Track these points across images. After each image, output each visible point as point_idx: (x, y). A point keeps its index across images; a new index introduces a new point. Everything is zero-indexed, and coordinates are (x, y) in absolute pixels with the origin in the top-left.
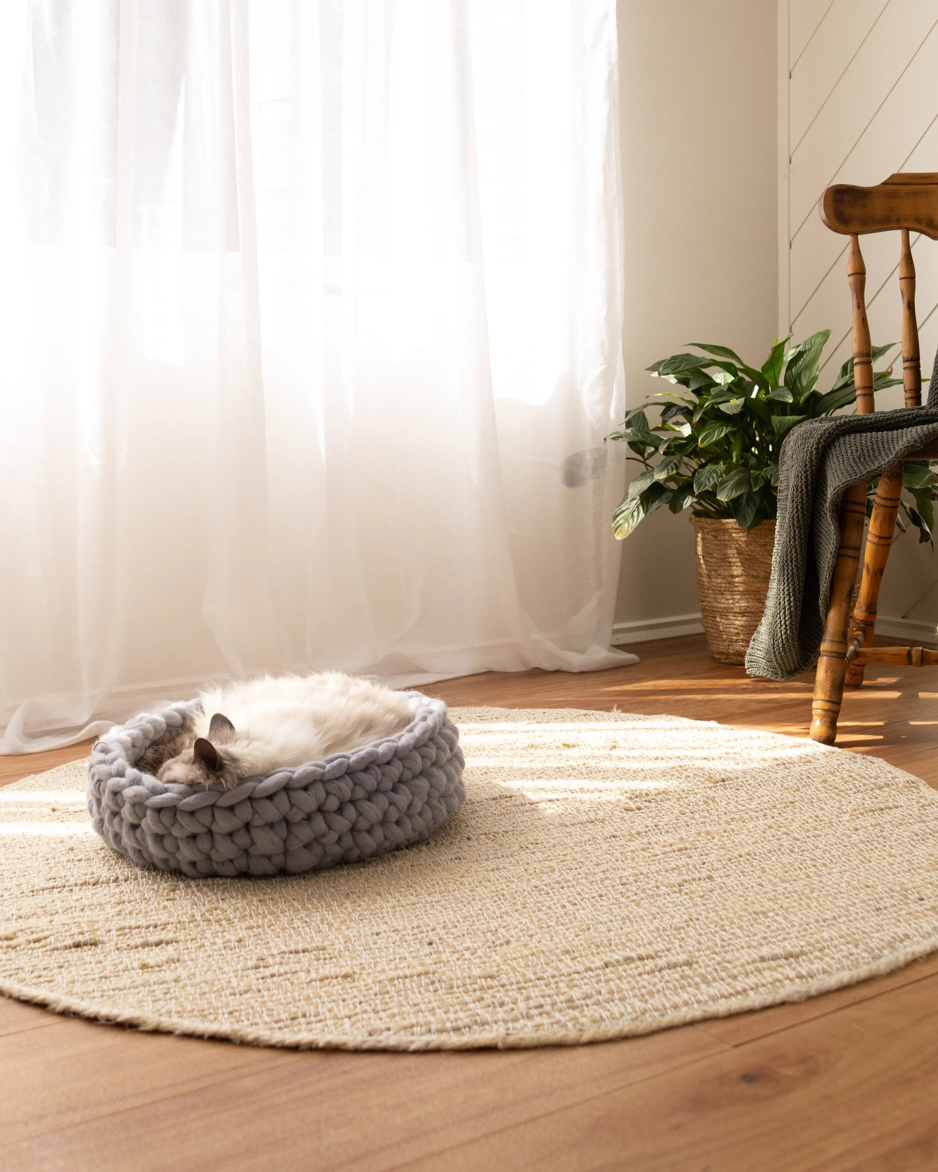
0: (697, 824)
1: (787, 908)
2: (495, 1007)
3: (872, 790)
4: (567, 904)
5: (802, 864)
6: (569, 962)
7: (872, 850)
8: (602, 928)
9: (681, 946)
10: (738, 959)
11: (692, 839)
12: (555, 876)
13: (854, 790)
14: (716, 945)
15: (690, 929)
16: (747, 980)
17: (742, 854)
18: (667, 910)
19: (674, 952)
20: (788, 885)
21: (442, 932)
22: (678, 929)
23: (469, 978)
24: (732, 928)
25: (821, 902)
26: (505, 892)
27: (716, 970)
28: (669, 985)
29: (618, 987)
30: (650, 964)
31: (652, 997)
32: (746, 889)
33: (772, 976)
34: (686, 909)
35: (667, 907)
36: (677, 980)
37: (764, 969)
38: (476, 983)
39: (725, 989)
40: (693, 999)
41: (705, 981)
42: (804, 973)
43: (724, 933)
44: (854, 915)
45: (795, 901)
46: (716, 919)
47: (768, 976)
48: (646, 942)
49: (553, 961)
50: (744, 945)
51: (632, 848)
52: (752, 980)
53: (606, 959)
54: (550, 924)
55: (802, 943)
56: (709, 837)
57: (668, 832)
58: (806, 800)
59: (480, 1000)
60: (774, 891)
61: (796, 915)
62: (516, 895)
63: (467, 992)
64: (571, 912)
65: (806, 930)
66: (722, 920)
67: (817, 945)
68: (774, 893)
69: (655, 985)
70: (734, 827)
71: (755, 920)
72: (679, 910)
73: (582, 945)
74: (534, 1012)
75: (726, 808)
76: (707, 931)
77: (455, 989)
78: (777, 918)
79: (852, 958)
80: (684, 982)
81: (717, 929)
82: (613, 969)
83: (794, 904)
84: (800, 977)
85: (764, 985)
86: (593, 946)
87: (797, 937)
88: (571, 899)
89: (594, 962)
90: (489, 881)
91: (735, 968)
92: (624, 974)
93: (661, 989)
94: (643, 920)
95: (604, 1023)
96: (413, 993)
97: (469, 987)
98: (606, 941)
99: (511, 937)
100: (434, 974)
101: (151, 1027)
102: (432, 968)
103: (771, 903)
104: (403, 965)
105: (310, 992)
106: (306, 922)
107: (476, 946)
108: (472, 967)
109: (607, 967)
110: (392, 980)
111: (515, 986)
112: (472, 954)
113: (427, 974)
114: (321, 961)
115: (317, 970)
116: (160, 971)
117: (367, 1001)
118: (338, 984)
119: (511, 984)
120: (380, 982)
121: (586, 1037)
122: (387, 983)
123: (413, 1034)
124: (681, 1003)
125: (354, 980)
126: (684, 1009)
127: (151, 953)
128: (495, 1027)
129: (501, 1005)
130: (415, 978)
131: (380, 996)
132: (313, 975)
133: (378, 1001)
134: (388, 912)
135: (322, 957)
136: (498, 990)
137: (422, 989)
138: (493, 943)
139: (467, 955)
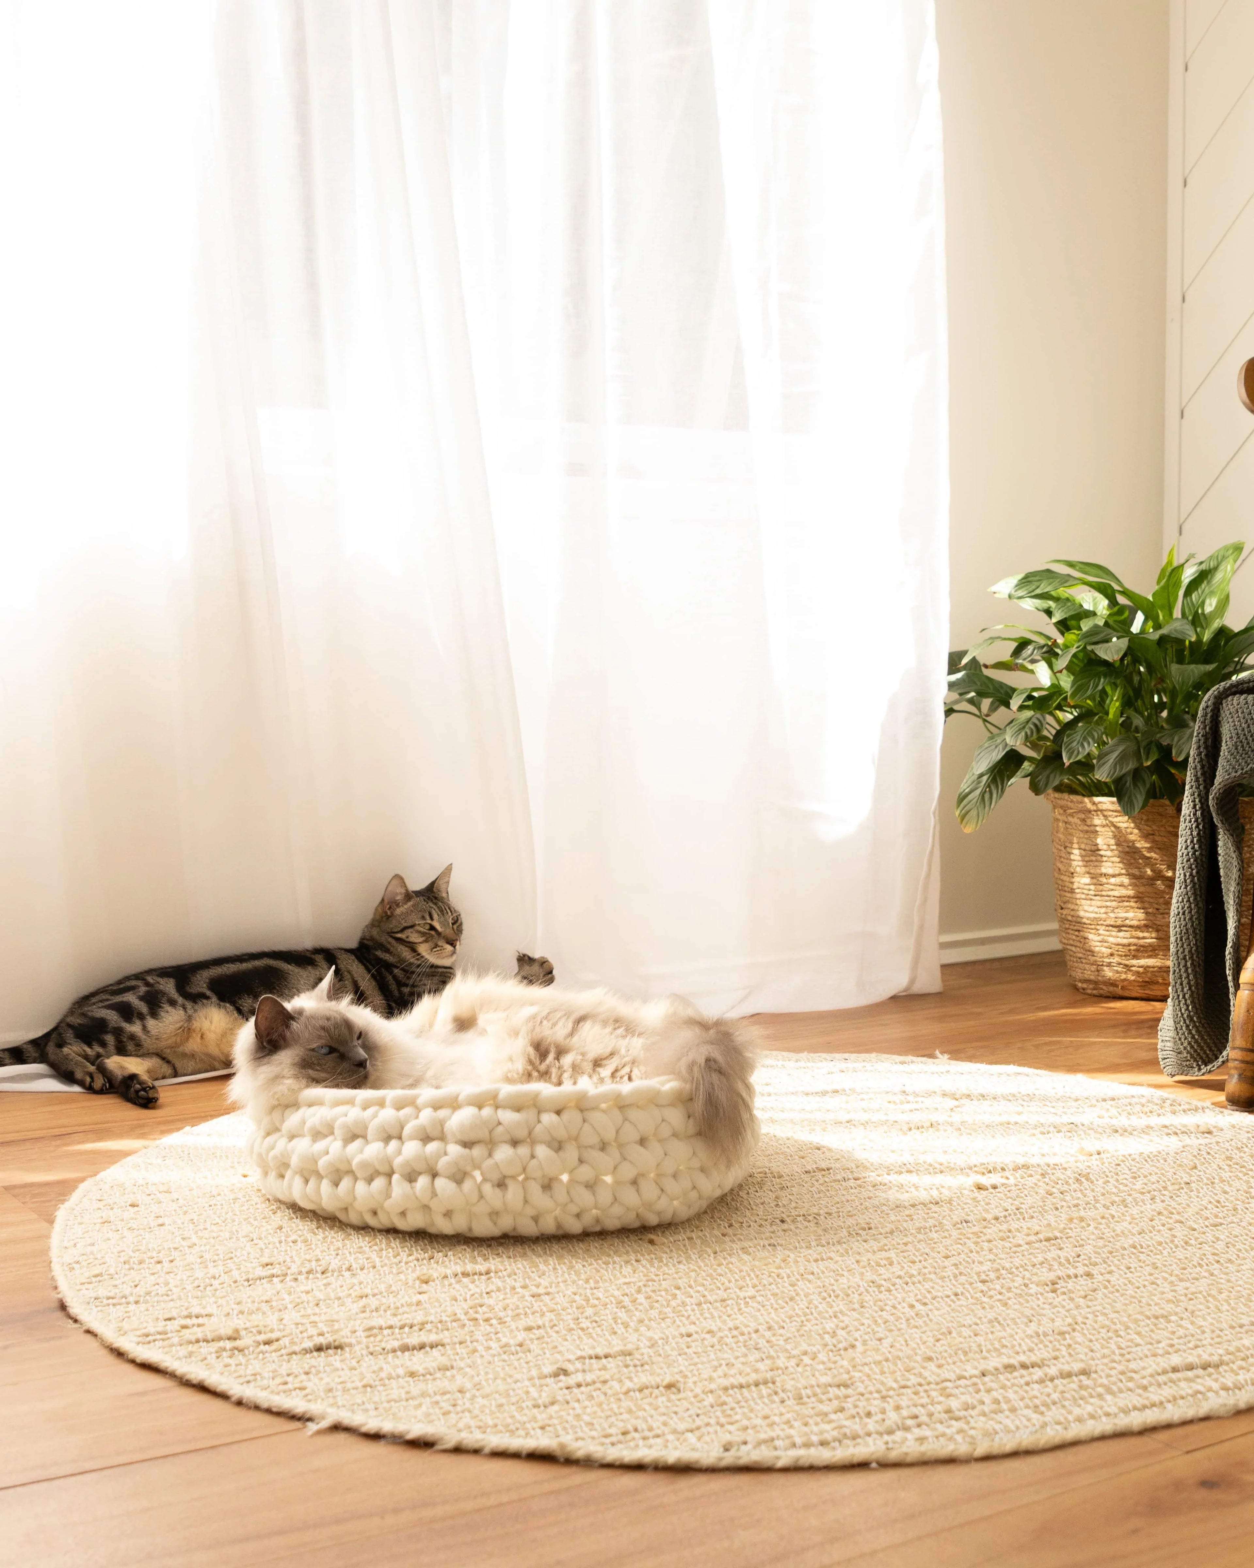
0: (1069, 1207)
1: (1193, 1312)
2: (861, 1418)
4: (915, 1303)
5: (1202, 1260)
6: (935, 1369)
8: (966, 1332)
9: (1070, 1354)
10: (1144, 1368)
11: (1062, 1225)
12: (894, 1270)
14: (1114, 1353)
15: (1076, 1334)
16: (1160, 1391)
17: (1126, 1246)
18: (1044, 1312)
19: (1062, 1359)
20: (1188, 1284)
21: (767, 1334)
22: (1062, 1333)
23: (818, 1386)
24: (1128, 1334)
25: (1233, 1305)
26: (835, 1288)
27: (1121, 1381)
28: (1068, 1396)
29: (1004, 1397)
30: (1038, 1373)
31: (1049, 1409)
32: (1138, 1288)
33: (1191, 1388)
34: (1068, 1311)
35: (1043, 1309)
36: (1075, 1390)
37: (1179, 1380)
38: (828, 1392)
39: (1138, 1401)
40: (1099, 1411)
41: (1109, 1391)
42: (1229, 1384)
43: (1119, 1339)
45: (1201, 1303)
46: (1108, 1323)
47: (1185, 1388)
48: (1025, 1348)
49: (915, 1369)
50: (1148, 1353)
51: (988, 1237)
52: (1167, 1392)
53: (981, 1367)
54: (899, 1326)
55: (1221, 1352)
56: (1083, 1224)
57: (1033, 1217)
59: (842, 1410)
60: (1172, 1291)
61: (1205, 1320)
62: (850, 1292)
64: (923, 1313)
65: (1219, 1336)
66: (1115, 1324)
67: (1238, 1354)
68: (1173, 1293)
69: (1049, 1395)
70: (1113, 1213)
71: (1155, 1325)
72: (1058, 1312)
73: (946, 1351)
74: (909, 1422)
75: (1103, 1188)
76: (1099, 1337)
78: (1183, 1323)
80: (1083, 1393)
81: (1110, 1334)
82: (993, 1378)
83: (1201, 1307)
84: (1226, 1389)
85: (1182, 1398)
86: (960, 1352)
87: (1211, 1345)
88: (919, 1297)
89: (966, 1370)
90: (813, 1273)
91: (1144, 1378)
92: (1008, 1384)
93: (1057, 1400)
94: (1016, 1323)
95: (997, 1436)
96: (756, 1403)
97: (821, 1396)
98: (975, 1347)
99: (856, 1340)
100: (774, 1383)
101: (450, 1445)
102: (769, 1375)
103: (1172, 1306)
104: (732, 1372)
105: (630, 1404)
106: (596, 1322)
107: (814, 1349)
108: (817, 1374)
109: (984, 1375)
110: (726, 1389)
111: (876, 1395)
112: (813, 1359)
113: (765, 1383)
114: (631, 1368)
115: (630, 1379)
116: (434, 1379)
117: (705, 1414)
118: (663, 1395)
119: (871, 1393)
120: (711, 1392)
121: (980, 1451)
122: (721, 1393)
123: (776, 1449)
124: (1086, 1416)
125: (679, 1391)
126: (1091, 1422)
127: (415, 1359)
128: (870, 1440)
129: (869, 1415)
130: (753, 1388)
131: (719, 1408)
132: (628, 1384)
133: (719, 1414)
134: (693, 1310)
135: (631, 1363)
136: (859, 1400)
137: (766, 1400)
138: (834, 1346)
139: (806, 1360)
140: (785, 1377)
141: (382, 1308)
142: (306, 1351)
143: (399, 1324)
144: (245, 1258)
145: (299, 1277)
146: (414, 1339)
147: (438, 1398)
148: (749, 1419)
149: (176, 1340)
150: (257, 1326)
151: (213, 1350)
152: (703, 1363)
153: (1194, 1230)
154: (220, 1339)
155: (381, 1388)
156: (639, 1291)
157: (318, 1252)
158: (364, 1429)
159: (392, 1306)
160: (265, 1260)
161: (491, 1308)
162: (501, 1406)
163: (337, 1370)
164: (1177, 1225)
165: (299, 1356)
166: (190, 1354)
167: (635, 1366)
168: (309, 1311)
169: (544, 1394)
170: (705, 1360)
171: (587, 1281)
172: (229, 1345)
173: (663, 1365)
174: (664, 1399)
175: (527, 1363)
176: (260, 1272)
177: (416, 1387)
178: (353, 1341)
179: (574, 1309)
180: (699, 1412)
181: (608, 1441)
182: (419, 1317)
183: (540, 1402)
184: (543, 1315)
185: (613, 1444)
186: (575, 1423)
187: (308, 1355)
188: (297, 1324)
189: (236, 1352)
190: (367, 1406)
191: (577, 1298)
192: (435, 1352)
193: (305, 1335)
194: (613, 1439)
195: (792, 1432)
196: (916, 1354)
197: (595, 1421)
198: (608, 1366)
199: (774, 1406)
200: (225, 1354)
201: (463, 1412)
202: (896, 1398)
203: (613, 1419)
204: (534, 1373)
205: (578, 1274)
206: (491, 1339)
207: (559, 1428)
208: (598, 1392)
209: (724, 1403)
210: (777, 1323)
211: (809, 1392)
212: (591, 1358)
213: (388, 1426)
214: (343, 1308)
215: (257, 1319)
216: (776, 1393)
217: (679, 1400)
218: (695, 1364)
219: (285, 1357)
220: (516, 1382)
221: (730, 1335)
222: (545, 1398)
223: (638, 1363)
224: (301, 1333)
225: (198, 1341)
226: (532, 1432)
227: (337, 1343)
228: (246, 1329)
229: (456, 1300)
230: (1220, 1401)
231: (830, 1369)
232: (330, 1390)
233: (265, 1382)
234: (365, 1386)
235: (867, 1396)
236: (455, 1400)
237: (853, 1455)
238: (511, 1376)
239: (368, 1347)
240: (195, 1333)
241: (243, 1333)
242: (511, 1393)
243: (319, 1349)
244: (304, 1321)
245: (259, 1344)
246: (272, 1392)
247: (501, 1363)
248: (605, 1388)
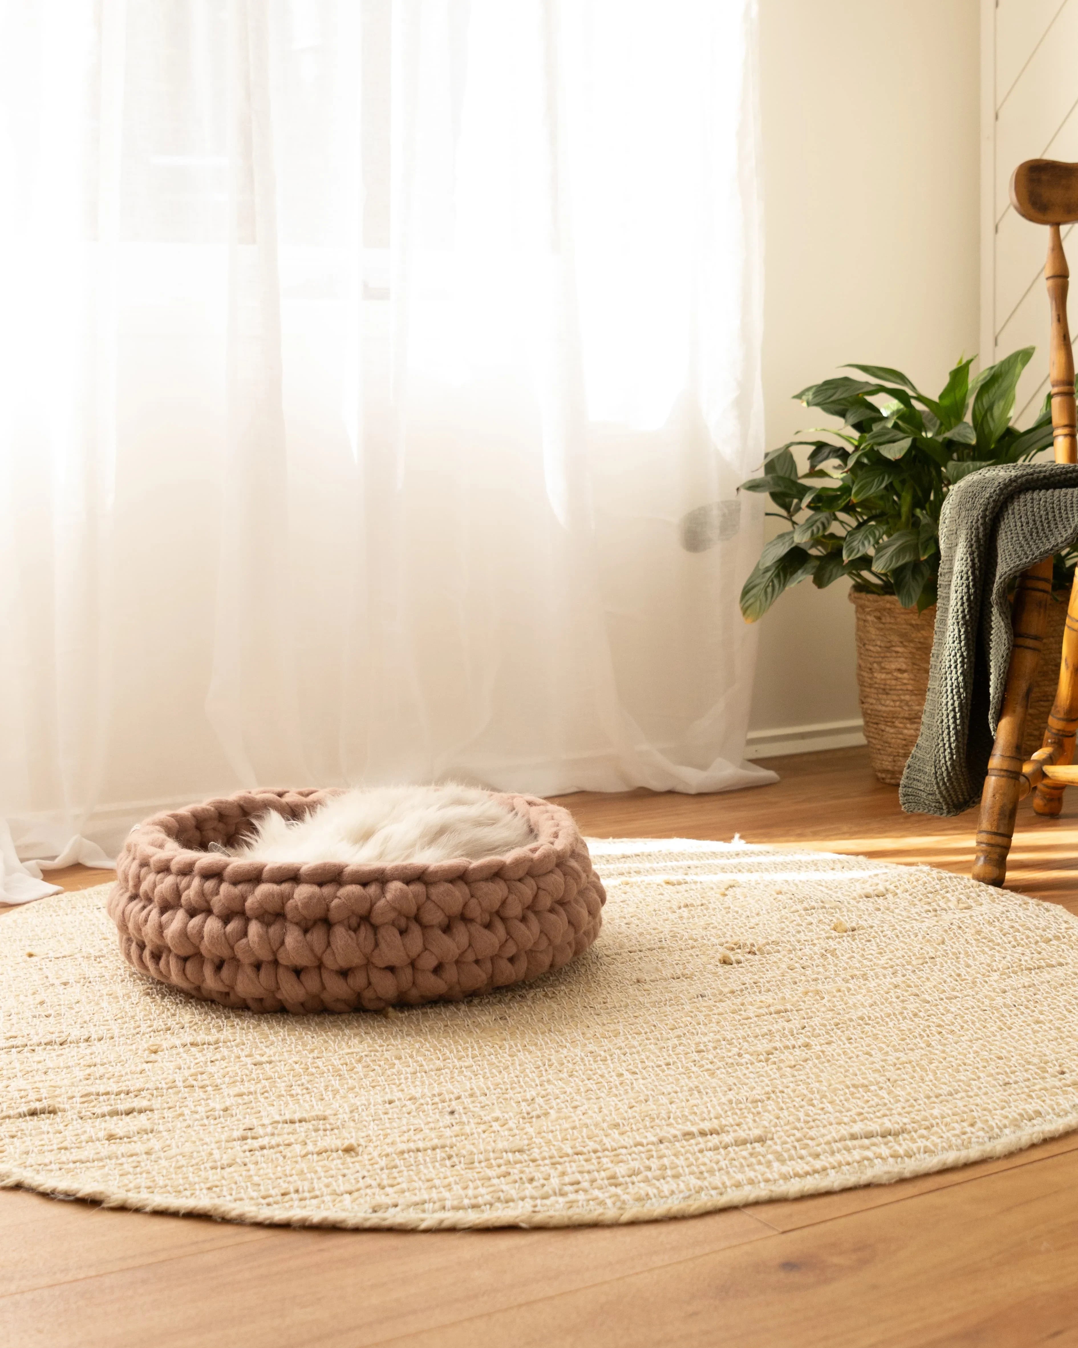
0: (808, 981)
1: (895, 1082)
2: (523, 1183)
3: (1037, 942)
4: (624, 1072)
5: (924, 1031)
6: (617, 1136)
7: (1016, 1015)
8: (664, 1100)
9: (755, 1121)
10: (823, 1135)
11: (796, 998)
12: (617, 1041)
13: (1014, 943)
14: (799, 1120)
15: (770, 1102)
16: (829, 1158)
18: (747, 1081)
19: (745, 1126)
20: (902, 1054)
22: (756, 1102)
23: (494, 1151)
24: (822, 1103)
25: (939, 1075)
26: (552, 1058)
27: (795, 1148)
28: (736, 1163)
29: (673, 1163)
30: (714, 1140)
31: (712, 1175)
32: (850, 1058)
33: (861, 1154)
34: (771, 1080)
35: (748, 1078)
36: (745, 1158)
37: (854, 1148)
38: (502, 1158)
39: (802, 1168)
40: (760, 1177)
41: (780, 1159)
42: (901, 1152)
43: (811, 1108)
44: (976, 1090)
46: (805, 1092)
47: (856, 1155)
48: (712, 1115)
49: (597, 1136)
50: (834, 1121)
51: (721, 1010)
52: (836, 1159)
53: (662, 1134)
54: (600, 1095)
55: (905, 1120)
57: (769, 990)
58: (951, 955)
59: (505, 1175)
60: (882, 1061)
61: (903, 1088)
63: (490, 1167)
64: (628, 1082)
65: (912, 1106)
66: (813, 1093)
67: (923, 1123)
68: (882, 1064)
69: (717, 1162)
70: (851, 986)
71: (852, 1094)
72: (762, 1081)
73: (634, 1118)
74: (568, 1188)
75: (847, 963)
76: (791, 1105)
77: (476, 1164)
78: (880, 1093)
79: (964, 1137)
80: (753, 1160)
81: (803, 1103)
82: (669, 1145)
83: (905, 1077)
84: (896, 1156)
85: (849, 1164)
86: (647, 1119)
87: (900, 1114)
88: (630, 1067)
89: (646, 1137)
90: (536, 1045)
91: (818, 1145)
92: (682, 1151)
93: (724, 1167)
94: (716, 1092)
95: (649, 1201)
96: (426, 1167)
97: (493, 1161)
98: (664, 1114)
99: (551, 1108)
100: (451, 1148)
102: (449, 1140)
103: (877, 1075)
104: (417, 1137)
105: (303, 1167)
108: (499, 1140)
109: (661, 1142)
110: (402, 1153)
111: (548, 1162)
112: (502, 1126)
113: (443, 1147)
114: (320, 1132)
115: (315, 1142)
116: (129, 1142)
117: (371, 1176)
118: (340, 1158)
119: (543, 1159)
120: (388, 1155)
121: (626, 1217)
122: (396, 1156)
124: (745, 1182)
125: (357, 1154)
126: (748, 1188)
127: (118, 1123)
128: (521, 1204)
129: (531, 1180)
130: (429, 1152)
132: (310, 1147)
135: (322, 1127)
136: (527, 1165)
137: (436, 1164)
138: (528, 1114)
139: (496, 1126)
142: (20, 1115)
148: (411, 1182)
152: (391, 1128)
153: (928, 1002)
156: (359, 1061)
164: (912, 998)
165: (11, 1120)
167: (325, 1130)
168: (36, 1078)
169: (226, 1156)
170: (396, 1125)
173: (352, 1129)
174: (341, 1161)
178: (67, 1106)
180: (366, 1174)
182: (137, 1084)
183: (219, 1163)
187: (20, 1119)
188: (21, 1090)
192: (140, 1117)
193: (24, 1100)
195: (448, 1195)
196: (604, 1121)
198: (298, 1130)
199: (442, 1169)
201: (141, 1173)
203: (280, 1181)
204: (225, 1136)
206: (198, 1105)
207: (225, 1189)
208: (278, 1155)
209: (393, 1167)
211: (482, 1157)
212: (286, 1122)
214: (68, 1076)
216: (450, 1158)
217: (353, 1163)
220: (204, 1144)
221: (430, 1102)
222: (225, 1159)
223: (329, 1127)
224: (21, 1098)
226: (198, 1193)
227: (52, 1108)
229: (178, 1068)
230: (886, 1168)
231: (514, 1136)
235: (539, 1162)
236: (139, 1162)
237: (501, 1217)
238: (202, 1140)
239: (79, 1112)
242: (195, 1155)
243: (32, 1113)
248: (287, 1151)
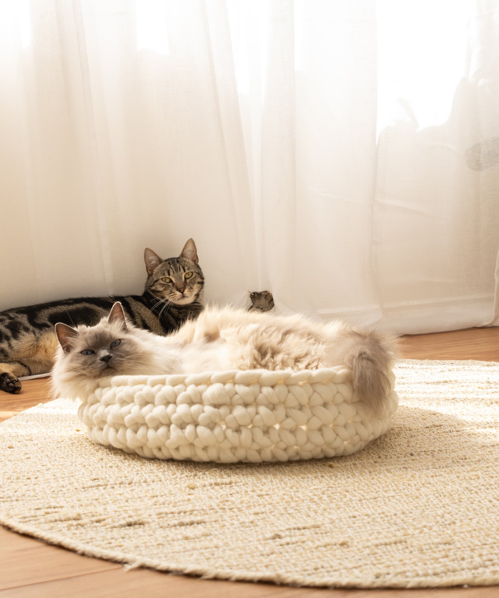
2: (458, 561)
21: (402, 516)
23: (433, 544)
26: (444, 491)
38: (439, 547)
59: (447, 556)
62: (453, 493)
74: (488, 563)
90: (430, 483)
96: (395, 553)
97: (434, 549)
99: (456, 519)
100: (406, 542)
101: (211, 575)
102: (403, 538)
104: (381, 536)
105: (319, 554)
106: (297, 510)
107: (430, 524)
108: (432, 537)
110: (377, 546)
111: (468, 549)
112: (430, 530)
113: (401, 542)
114: (319, 535)
115: (319, 540)
116: (200, 541)
117: (364, 559)
118: (338, 549)
119: (465, 547)
120: (368, 547)
122: (373, 547)
123: (407, 577)
125: (348, 547)
127: (188, 530)
128: (463, 573)
129: (463, 559)
130: (393, 545)
131: (373, 556)
132: (318, 543)
133: (373, 558)
134: (357, 504)
135: (319, 532)
136: (457, 551)
137: (401, 551)
138: (443, 523)
139: (426, 530)
140: (413, 539)
141: (167, 502)
142: (122, 526)
143: (177, 511)
144: (81, 476)
145: (115, 486)
146: (187, 519)
147: (203, 551)
148: (391, 561)
149: (42, 520)
150: (91, 512)
151: (65, 525)
152: (363, 532)
154: (69, 519)
155: (168, 546)
156: (323, 493)
157: (126, 472)
158: (159, 568)
159: (173, 502)
160: (94, 477)
161: (233, 503)
162: (240, 555)
163: (141, 536)
165: (118, 529)
166: (52, 528)
167: (322, 533)
168: (122, 505)
169: (267, 548)
170: (364, 530)
171: (291, 488)
172: (74, 523)
173: (338, 533)
174: (339, 551)
175: (256, 532)
176: (91, 483)
177: (189, 545)
178: (150, 520)
179: (284, 503)
180: (360, 557)
181: (306, 573)
182: (189, 507)
183: (265, 553)
184: (265, 506)
185: (309, 575)
186: (286, 564)
187: (123, 528)
188: (115, 511)
189: (80, 527)
190: (161, 555)
191: (286, 497)
192: (200, 526)
193: (120, 517)
194: (309, 572)
195: (417, 568)
197: (298, 563)
198: (305, 533)
199: (406, 554)
200: (72, 528)
201: (218, 558)
202: (480, 550)
203: (308, 562)
204: (260, 537)
205: (286, 484)
206: (234, 520)
207: (276, 566)
208: (299, 547)
209: (375, 553)
210: (408, 510)
211: (427, 547)
212: (295, 529)
213: (173, 566)
214: (143, 503)
215: (91, 509)
216: (407, 548)
217: (349, 551)
218: (358, 533)
219: (110, 529)
220: (250, 542)
221: (379, 517)
222: (267, 550)
223: (323, 532)
224: (118, 516)
225: (56, 521)
226: (260, 569)
227: (140, 522)
228: (85, 514)
229: (212, 498)
231: (440, 535)
232: (137, 547)
233: (98, 543)
234: (158, 545)
235: (463, 549)
236: (213, 552)
237: (453, 580)
238: (246, 539)
239: (159, 524)
240: (54, 517)
241: (83, 516)
242: (247, 548)
243: (130, 525)
244: (120, 510)
245: (93, 522)
246: (103, 548)
247: (240, 532)
248: (303, 545)
